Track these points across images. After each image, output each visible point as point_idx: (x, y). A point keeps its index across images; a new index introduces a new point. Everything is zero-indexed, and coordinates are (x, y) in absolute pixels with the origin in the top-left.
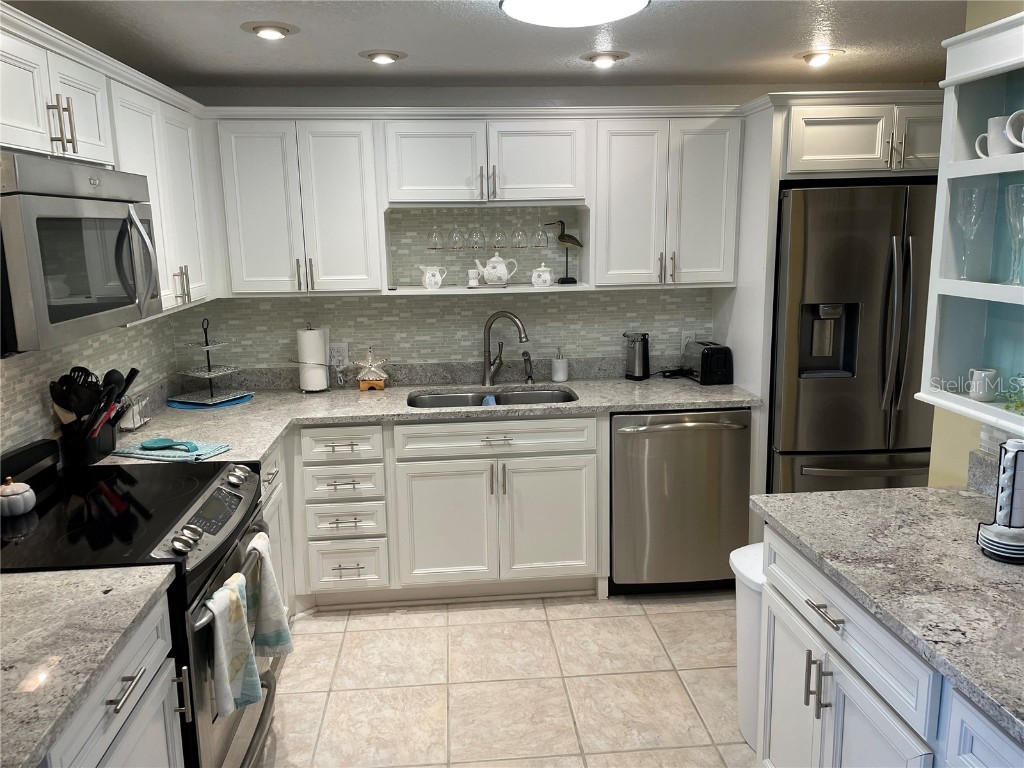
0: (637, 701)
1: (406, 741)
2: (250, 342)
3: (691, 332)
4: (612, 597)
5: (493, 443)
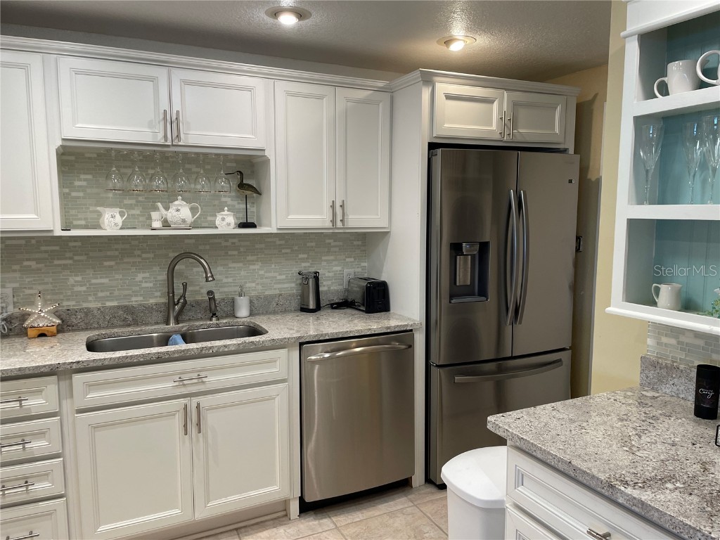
3: (352, 271)
4: (302, 515)
5: (185, 382)
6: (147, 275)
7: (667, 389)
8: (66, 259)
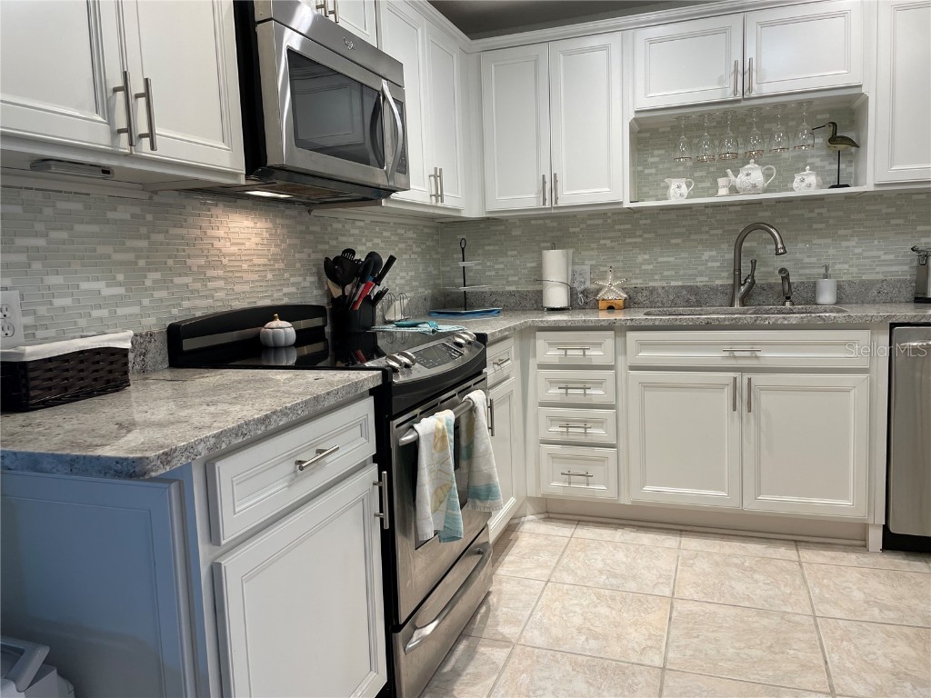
0: (913, 654)
1: (619, 638)
2: (502, 266)
4: (887, 550)
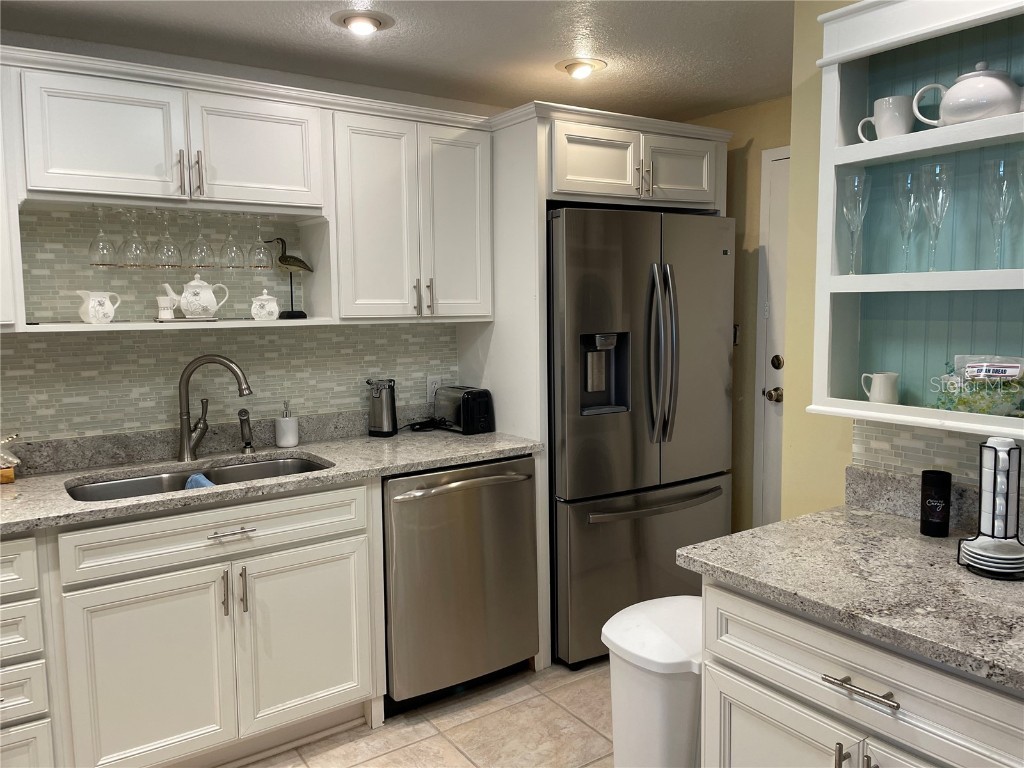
3: (437, 377)
4: (389, 720)
5: (224, 539)
6: (146, 389)
7: (880, 505)
8: (24, 368)
